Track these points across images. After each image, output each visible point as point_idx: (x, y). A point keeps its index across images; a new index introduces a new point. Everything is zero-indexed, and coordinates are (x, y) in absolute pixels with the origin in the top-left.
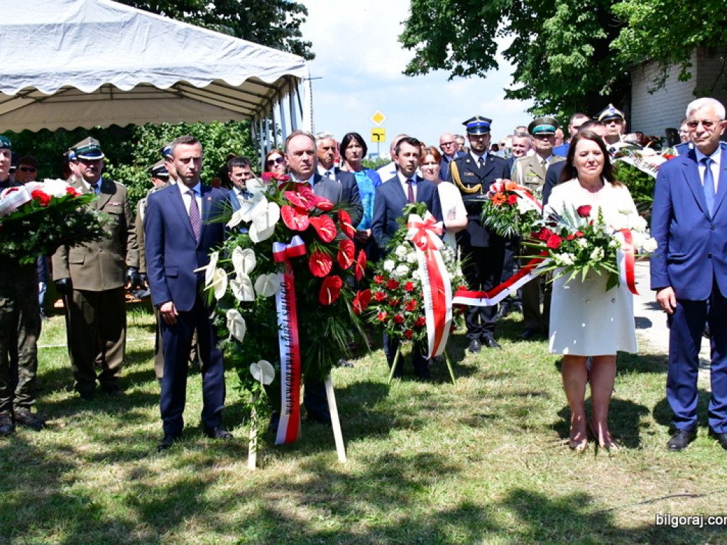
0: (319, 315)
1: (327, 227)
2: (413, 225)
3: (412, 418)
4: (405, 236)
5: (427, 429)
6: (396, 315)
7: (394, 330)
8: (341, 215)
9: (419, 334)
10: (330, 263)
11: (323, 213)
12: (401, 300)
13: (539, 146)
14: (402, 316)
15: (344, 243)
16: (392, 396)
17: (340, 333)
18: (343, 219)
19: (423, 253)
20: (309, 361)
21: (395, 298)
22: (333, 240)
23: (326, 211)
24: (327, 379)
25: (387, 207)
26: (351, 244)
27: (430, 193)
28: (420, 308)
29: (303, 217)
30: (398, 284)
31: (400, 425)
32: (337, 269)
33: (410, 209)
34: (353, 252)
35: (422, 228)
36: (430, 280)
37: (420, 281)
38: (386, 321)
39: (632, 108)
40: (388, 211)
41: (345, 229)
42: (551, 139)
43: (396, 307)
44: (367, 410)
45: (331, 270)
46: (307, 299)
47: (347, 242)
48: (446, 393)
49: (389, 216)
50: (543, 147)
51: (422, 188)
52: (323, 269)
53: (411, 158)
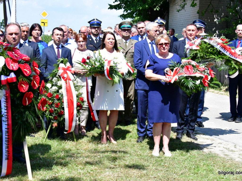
0: (22, 110)
1: (27, 69)
2: (61, 69)
3: (63, 161)
4: (57, 73)
5: (71, 165)
6: (50, 109)
7: (49, 116)
8: (34, 64)
9: (60, 118)
10: (28, 86)
11: (25, 63)
12: (53, 103)
13: (123, 35)
14: (53, 110)
15: (34, 77)
16: (53, 150)
17: (31, 119)
18: (35, 66)
19: (65, 82)
20: (16, 132)
21: (50, 101)
22: (30, 75)
23: (27, 61)
24: (25, 141)
25: (47, 59)
26: (38, 77)
27: (67, 53)
28: (62, 107)
29: (16, 64)
30: (52, 95)
31: (57, 164)
32: (31, 89)
33: (60, 61)
34: (39, 81)
35: (65, 70)
36: (67, 94)
37: (62, 94)
38: (46, 111)
39: (169, 17)
41: (35, 70)
42: (129, 31)
44: (41, 156)
45: (28, 89)
46: (16, 102)
47: (36, 77)
48: (79, 149)
49: (48, 63)
50: (125, 35)
51: (64, 51)
52: (24, 89)
53: (59, 36)
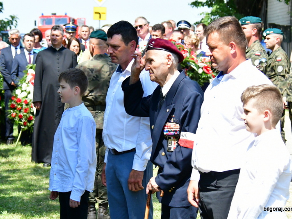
4: (26, 79)
6: (19, 114)
7: (19, 121)
12: (22, 107)
14: (22, 115)
21: (19, 106)
25: (18, 65)
30: (21, 100)
33: (29, 67)
38: (15, 117)
40: (19, 68)
43: (20, 111)
49: (20, 70)
51: (35, 57)
53: (30, 42)
